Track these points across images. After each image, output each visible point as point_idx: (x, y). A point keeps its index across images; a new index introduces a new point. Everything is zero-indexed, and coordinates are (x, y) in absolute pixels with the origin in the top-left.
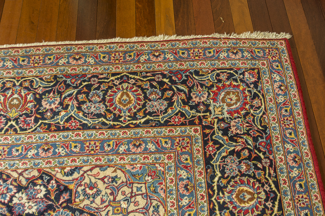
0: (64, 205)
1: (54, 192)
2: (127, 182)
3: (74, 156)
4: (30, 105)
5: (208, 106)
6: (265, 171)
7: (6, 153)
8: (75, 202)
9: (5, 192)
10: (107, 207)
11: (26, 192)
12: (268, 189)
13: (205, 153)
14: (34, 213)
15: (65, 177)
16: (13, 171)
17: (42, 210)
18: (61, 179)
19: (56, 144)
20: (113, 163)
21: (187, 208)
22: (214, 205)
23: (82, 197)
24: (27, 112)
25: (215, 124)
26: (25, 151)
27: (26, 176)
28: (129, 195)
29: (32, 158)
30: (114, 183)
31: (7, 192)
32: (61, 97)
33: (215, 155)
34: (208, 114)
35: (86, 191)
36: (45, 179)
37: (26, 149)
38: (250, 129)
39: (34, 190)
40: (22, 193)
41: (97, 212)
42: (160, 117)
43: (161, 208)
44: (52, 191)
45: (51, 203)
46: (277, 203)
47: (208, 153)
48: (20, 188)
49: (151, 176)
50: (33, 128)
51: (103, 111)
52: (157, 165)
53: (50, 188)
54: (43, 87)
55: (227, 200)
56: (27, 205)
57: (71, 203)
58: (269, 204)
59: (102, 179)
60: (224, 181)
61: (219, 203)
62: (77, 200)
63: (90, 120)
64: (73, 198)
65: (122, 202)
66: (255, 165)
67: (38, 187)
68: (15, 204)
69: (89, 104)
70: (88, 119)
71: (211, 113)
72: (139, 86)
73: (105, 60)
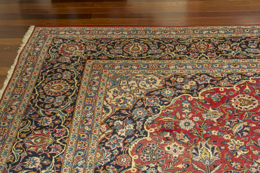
0: (130, 112)
1: (120, 116)
2: (118, 87)
3: (94, 108)
4: (44, 132)
5: (73, 57)
6: (122, 41)
7: (84, 142)
8: (128, 107)
9: (116, 140)
10: (133, 95)
11: (117, 130)
12: (133, 42)
13: (106, 59)
14: (133, 125)
15: (109, 112)
16: (100, 137)
17: (132, 121)
18: (111, 114)
19: (83, 117)
20: (104, 93)
21: (139, 67)
22: (139, 58)
23: (126, 105)
24: (51, 133)
25: (87, 55)
26: (85, 132)
27: (106, 130)
28: (127, 87)
29: (91, 128)
30: (118, 92)
31: (116, 139)
32: (44, 116)
33: (107, 56)
34: (79, 57)
35: (122, 103)
36: (109, 121)
37: (83, 131)
38: (95, 44)
39: (116, 126)
40: (118, 131)
41: (137, 99)
42: (76, 74)
43: (137, 75)
44: (119, 117)
45: (127, 118)
46: (141, 40)
47: (106, 58)
48: (114, 132)
49: (116, 78)
50: (66, 129)
51: (63, 97)
52: (109, 76)
53: (116, 119)
54: (30, 126)
55: (137, 54)
56: (127, 129)
57: (129, 109)
58: (141, 42)
59: (114, 97)
60: (125, 54)
61: (137, 57)
62: (127, 107)
63: (68, 102)
64: (126, 108)
65: (131, 89)
66: (117, 44)
67: (115, 124)
68: (126, 134)
69: (55, 103)
70: (67, 104)
71: (80, 56)
72: (49, 82)
73: (18, 96)
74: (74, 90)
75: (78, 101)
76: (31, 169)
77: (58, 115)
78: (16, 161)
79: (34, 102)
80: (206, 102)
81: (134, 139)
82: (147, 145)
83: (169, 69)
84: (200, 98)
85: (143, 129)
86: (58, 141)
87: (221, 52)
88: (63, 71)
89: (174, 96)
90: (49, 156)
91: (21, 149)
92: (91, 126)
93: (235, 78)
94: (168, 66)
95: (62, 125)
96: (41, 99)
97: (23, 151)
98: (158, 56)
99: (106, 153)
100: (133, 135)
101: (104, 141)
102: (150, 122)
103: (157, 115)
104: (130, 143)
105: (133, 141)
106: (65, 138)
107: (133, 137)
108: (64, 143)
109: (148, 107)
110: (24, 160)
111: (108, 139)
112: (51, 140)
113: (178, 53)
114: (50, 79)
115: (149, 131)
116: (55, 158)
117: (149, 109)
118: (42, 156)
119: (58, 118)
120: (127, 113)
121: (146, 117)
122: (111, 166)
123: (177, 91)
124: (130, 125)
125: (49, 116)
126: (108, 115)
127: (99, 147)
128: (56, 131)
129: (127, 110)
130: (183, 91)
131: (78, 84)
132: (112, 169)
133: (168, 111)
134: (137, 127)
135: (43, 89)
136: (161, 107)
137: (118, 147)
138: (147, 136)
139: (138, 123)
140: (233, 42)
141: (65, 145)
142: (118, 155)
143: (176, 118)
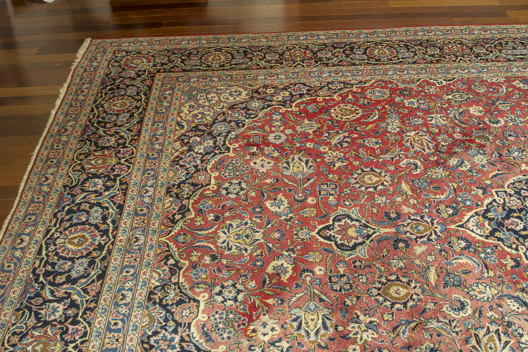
0: (209, 127)
1: (197, 132)
2: (195, 102)
3: (166, 125)
4: (106, 153)
5: (140, 71)
6: (200, 51)
7: (153, 161)
8: (207, 123)
9: (192, 157)
10: (213, 109)
12: (213, 51)
13: (179, 72)
14: (213, 141)
15: (184, 129)
16: (173, 155)
17: (211, 137)
18: (186, 130)
19: (153, 135)
20: (177, 108)
21: (220, 78)
22: (221, 69)
23: (204, 120)
24: (114, 153)
25: (157, 68)
26: (155, 150)
27: (180, 147)
28: (206, 100)
29: (162, 146)
30: (195, 107)
32: (105, 136)
33: (181, 68)
34: (147, 71)
35: (199, 119)
36: (184, 137)
37: (153, 150)
38: (166, 55)
40: (195, 148)
41: (217, 113)
42: (143, 89)
43: (218, 88)
44: (195, 134)
45: (206, 134)
46: (224, 48)
48: (190, 149)
49: (192, 92)
50: (132, 149)
51: (128, 115)
52: (184, 90)
53: (192, 135)
54: (89, 147)
55: (218, 64)
56: (206, 145)
58: (223, 51)
59: (190, 112)
60: (204, 65)
61: (219, 67)
63: (134, 120)
64: (204, 124)
65: (211, 103)
66: (194, 54)
67: (191, 141)
68: (204, 151)
69: (118, 121)
70: (132, 121)
71: (147, 69)
72: (110, 99)
73: (74, 116)
74: (140, 106)
75: (146, 118)
76: (92, 191)
77: (122, 134)
78: (73, 184)
79: (92, 121)
80: (301, 113)
81: (213, 156)
82: (230, 161)
83: (257, 80)
84: (294, 109)
85: (224, 144)
86: (123, 161)
87: (320, 59)
88: (128, 86)
89: (263, 108)
90: (113, 177)
91: (79, 171)
92: (162, 144)
93: (337, 87)
94: (256, 76)
95: (127, 145)
96: (102, 118)
97: (82, 173)
98: (244, 66)
99: (180, 172)
100: (212, 152)
101: (177, 159)
102: (233, 137)
103: (242, 130)
104: (209, 160)
105: (212, 157)
106: (131, 158)
107: (213, 154)
108: (131, 163)
109: (230, 121)
110: (83, 183)
111: (183, 156)
112: (114, 161)
113: (269, 62)
114: (112, 96)
115: (231, 147)
116: (120, 179)
117: (232, 124)
118: (105, 177)
119: (122, 137)
120: (205, 128)
121: (229, 132)
122: (187, 185)
123: (267, 103)
124: (209, 141)
125: (112, 136)
126: (183, 131)
127: (172, 166)
128: (120, 151)
129: (206, 125)
130: (273, 103)
131: (145, 100)
132: (188, 187)
133: (255, 125)
134: (217, 143)
135: (103, 107)
136: (247, 120)
137: (195, 164)
138: (229, 152)
139: (218, 138)
140: (335, 48)
141: (132, 165)
142: (195, 173)
143: (265, 131)
